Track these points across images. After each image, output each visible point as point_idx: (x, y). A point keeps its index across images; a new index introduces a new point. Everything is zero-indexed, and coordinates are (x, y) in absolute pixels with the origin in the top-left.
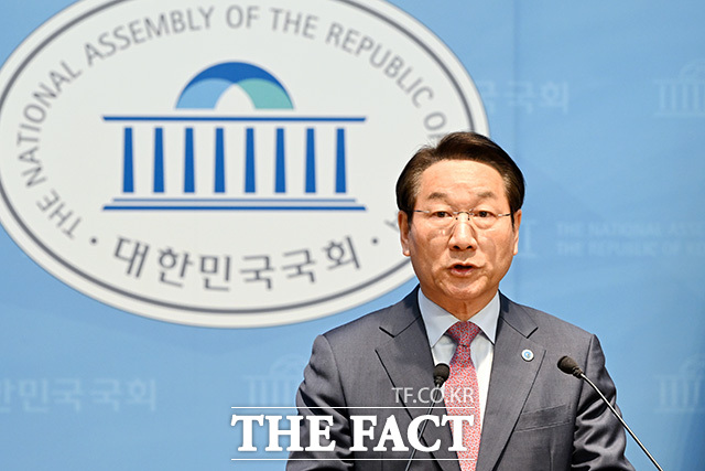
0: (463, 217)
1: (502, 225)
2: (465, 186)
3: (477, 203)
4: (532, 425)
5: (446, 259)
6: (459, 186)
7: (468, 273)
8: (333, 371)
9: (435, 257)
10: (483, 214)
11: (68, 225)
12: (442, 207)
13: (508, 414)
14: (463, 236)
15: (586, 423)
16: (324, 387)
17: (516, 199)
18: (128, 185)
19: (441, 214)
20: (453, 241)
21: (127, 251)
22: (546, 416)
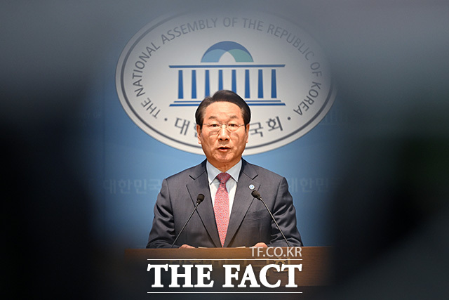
0: (224, 126)
1: (241, 130)
2: (224, 113)
3: (229, 121)
4: (251, 218)
5: (217, 144)
6: (222, 113)
7: (226, 150)
8: (167, 195)
9: (212, 144)
10: (233, 125)
11: (154, 113)
12: (215, 123)
13: (241, 213)
14: (224, 135)
15: (277, 217)
16: (164, 202)
17: (247, 118)
18: (181, 96)
19: (214, 125)
20: (219, 137)
21: (180, 124)
22: (257, 214)
